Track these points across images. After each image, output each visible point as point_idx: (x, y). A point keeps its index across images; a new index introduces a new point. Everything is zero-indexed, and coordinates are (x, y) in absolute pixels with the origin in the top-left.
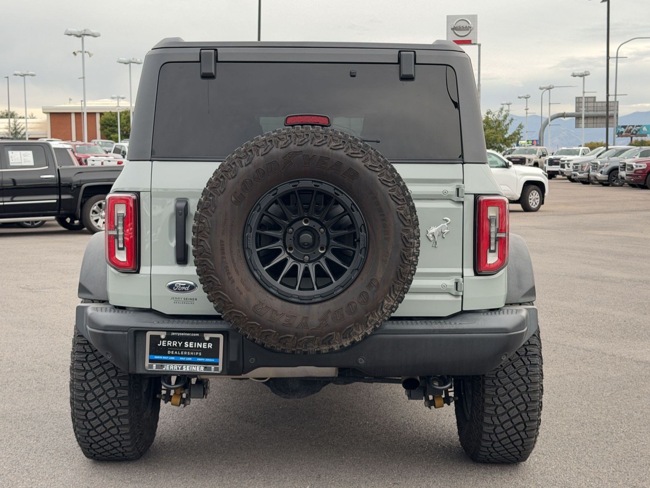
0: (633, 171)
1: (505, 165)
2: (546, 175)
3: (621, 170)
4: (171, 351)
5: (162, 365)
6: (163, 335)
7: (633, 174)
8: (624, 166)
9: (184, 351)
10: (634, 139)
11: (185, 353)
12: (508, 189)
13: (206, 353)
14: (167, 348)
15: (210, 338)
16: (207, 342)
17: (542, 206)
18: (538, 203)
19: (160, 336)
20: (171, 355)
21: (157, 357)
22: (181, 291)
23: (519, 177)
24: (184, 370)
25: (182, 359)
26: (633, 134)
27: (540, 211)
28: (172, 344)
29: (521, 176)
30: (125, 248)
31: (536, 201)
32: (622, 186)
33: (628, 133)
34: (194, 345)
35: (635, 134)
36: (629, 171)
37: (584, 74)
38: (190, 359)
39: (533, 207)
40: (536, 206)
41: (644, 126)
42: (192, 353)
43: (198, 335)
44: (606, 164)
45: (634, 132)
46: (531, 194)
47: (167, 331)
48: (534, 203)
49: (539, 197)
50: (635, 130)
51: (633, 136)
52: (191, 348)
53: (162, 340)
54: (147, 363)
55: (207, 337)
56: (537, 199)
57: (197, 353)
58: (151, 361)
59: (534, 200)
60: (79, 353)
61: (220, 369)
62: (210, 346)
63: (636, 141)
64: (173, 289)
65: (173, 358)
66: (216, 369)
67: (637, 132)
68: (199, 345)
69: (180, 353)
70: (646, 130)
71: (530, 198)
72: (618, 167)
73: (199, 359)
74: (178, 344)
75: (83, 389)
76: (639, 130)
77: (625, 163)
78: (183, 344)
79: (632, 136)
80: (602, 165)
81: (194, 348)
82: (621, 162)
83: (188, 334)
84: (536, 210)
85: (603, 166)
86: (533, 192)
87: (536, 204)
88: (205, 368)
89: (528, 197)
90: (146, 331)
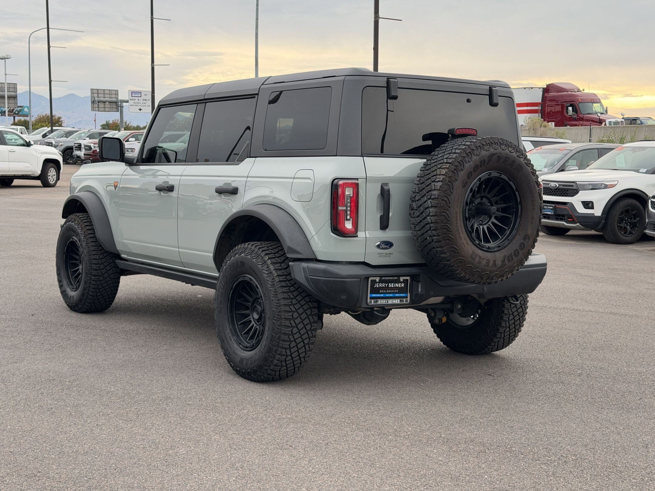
0: (92, 151)
1: (25, 143)
2: (60, 154)
3: (75, 150)
4: (381, 290)
5: (376, 301)
6: (378, 280)
7: (92, 154)
8: (79, 147)
9: (388, 290)
10: (17, 118)
11: (389, 291)
12: (30, 166)
13: (401, 290)
14: (380, 288)
15: (403, 280)
16: (401, 283)
17: (58, 182)
18: (55, 180)
19: (376, 280)
20: (381, 293)
21: (374, 295)
22: (385, 248)
23: (39, 155)
24: (389, 303)
25: (387, 295)
26: (15, 113)
27: (56, 187)
28: (382, 286)
29: (41, 154)
30: (351, 219)
31: (54, 177)
32: (75, 164)
33: (11, 113)
34: (394, 286)
35: (17, 114)
36: (86, 151)
37: (6, 57)
38: (391, 295)
39: (51, 182)
40: (54, 182)
41: (25, 107)
42: (393, 291)
43: (397, 278)
44: (60, 144)
45: (17, 112)
46: (49, 171)
47: (380, 277)
48: (52, 180)
49: (55, 173)
50: (17, 110)
51: (16, 115)
52: (393, 288)
53: (377, 283)
54: (369, 300)
55: (402, 279)
56: (54, 175)
57: (396, 291)
58: (371, 298)
59: (52, 177)
60: (284, 299)
61: (409, 301)
62: (403, 285)
63: (20, 121)
64: (380, 248)
65: (382, 295)
66: (406, 301)
67: (19, 112)
68: (397, 285)
69: (386, 291)
70: (27, 111)
71: (49, 174)
72: (73, 146)
73: (397, 295)
74: (385, 285)
75: (290, 325)
76: (21, 110)
77: (81, 144)
78: (388, 285)
79: (14, 115)
80: (56, 144)
81: (394, 287)
82: (75, 142)
83: (391, 278)
84: (53, 186)
85: (58, 146)
86: (51, 169)
87: (54, 180)
88: (400, 300)
89: (47, 174)
90: (368, 278)
